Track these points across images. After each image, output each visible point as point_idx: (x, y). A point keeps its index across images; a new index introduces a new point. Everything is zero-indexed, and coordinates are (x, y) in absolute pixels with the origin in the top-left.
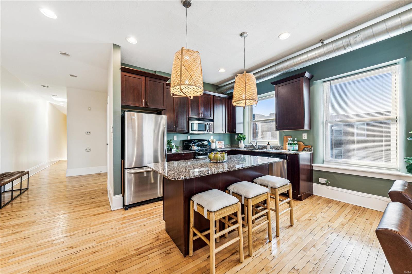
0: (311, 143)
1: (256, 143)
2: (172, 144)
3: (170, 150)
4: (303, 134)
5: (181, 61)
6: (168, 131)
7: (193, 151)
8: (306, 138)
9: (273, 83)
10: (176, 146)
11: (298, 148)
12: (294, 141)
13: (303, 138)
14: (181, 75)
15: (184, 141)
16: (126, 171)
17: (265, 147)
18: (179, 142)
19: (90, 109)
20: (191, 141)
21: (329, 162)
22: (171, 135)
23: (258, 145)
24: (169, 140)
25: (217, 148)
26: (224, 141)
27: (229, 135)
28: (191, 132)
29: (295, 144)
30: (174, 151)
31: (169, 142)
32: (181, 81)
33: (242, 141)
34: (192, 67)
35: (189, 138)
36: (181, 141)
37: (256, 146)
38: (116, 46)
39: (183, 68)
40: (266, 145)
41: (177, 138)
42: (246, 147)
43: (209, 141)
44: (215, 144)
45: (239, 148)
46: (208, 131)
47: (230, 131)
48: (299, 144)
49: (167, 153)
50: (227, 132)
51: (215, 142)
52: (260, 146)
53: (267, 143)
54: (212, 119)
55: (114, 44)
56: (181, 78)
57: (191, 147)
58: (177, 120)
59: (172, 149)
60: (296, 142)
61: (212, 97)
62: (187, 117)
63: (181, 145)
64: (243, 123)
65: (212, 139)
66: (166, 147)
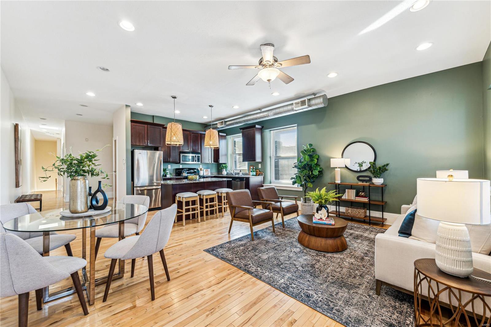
0: (263, 171)
1: (234, 171)
2: (167, 172)
3: (166, 176)
4: (259, 165)
5: (171, 130)
6: (164, 162)
7: (184, 177)
8: (260, 167)
9: (241, 129)
10: (170, 173)
11: (256, 174)
12: (253, 169)
13: (259, 167)
14: (171, 137)
15: (177, 169)
16: (135, 188)
17: (238, 174)
18: (172, 171)
19: (87, 140)
20: (182, 169)
21: (274, 183)
22: (167, 164)
23: (235, 172)
24: (165, 168)
25: (204, 175)
26: (210, 170)
27: (216, 165)
28: (181, 162)
29: (254, 171)
30: (168, 176)
31: (165, 170)
32: (171, 140)
33: (225, 170)
34: (177, 133)
35: (181, 167)
36: (174, 169)
37: (233, 173)
38: (127, 106)
39: (172, 133)
40: (239, 172)
41: (171, 167)
42: (227, 174)
43: (198, 170)
44: (203, 171)
45: (222, 175)
46: (196, 161)
47: (216, 161)
48: (256, 171)
49: (163, 178)
50: (213, 162)
51: (203, 170)
52: (237, 173)
53: (240, 171)
54: (200, 152)
55: (126, 105)
56: (171, 138)
57: (182, 174)
58: (170, 153)
59: (167, 175)
60: (254, 170)
61: (200, 134)
62: (179, 151)
63: (175, 172)
64: (226, 155)
65: (201, 168)
66: (162, 174)
